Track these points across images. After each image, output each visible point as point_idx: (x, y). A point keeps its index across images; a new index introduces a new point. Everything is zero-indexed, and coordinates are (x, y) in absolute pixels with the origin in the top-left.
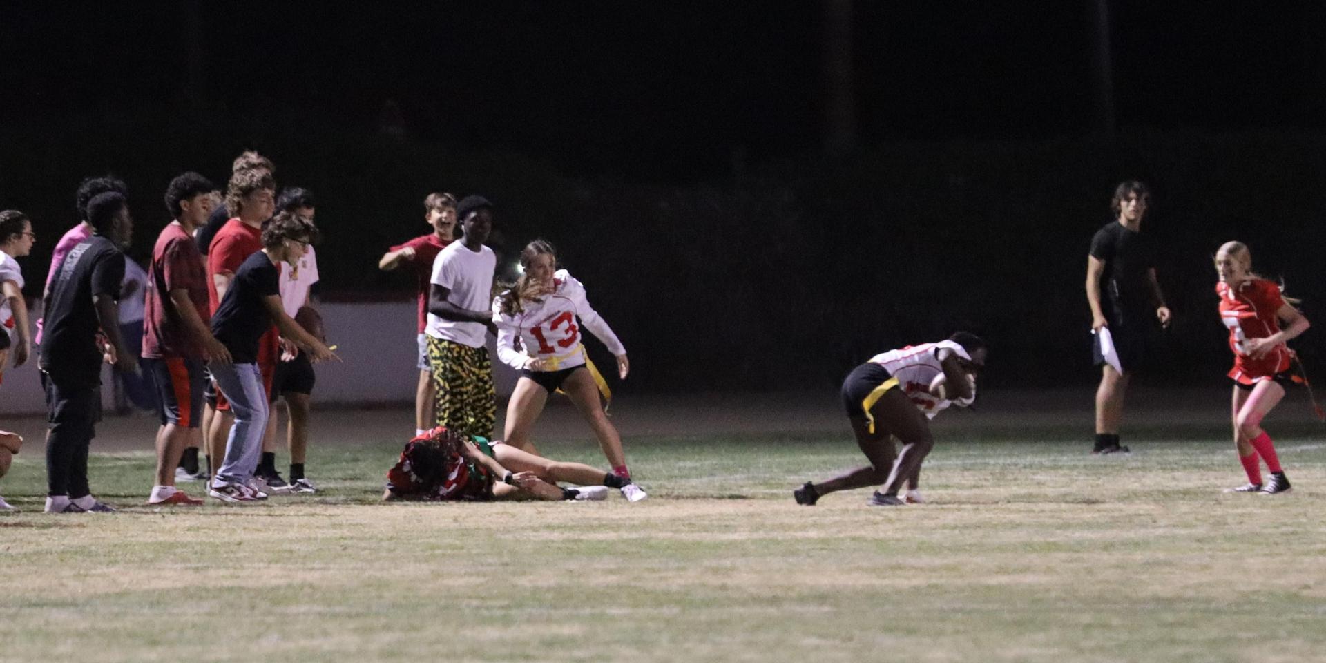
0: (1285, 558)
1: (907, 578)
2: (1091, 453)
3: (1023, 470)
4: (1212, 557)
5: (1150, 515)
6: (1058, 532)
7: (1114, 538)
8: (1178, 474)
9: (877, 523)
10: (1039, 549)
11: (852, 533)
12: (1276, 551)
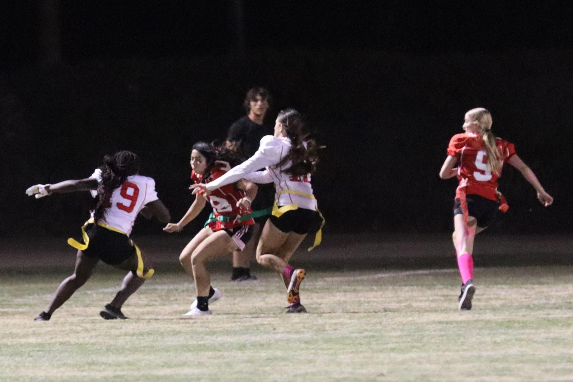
0: (367, 355)
1: (99, 371)
2: (230, 281)
3: (182, 293)
4: (315, 354)
5: (273, 325)
6: (207, 337)
7: (246, 341)
9: (78, 332)
10: (192, 349)
11: (60, 339)
12: (360, 350)
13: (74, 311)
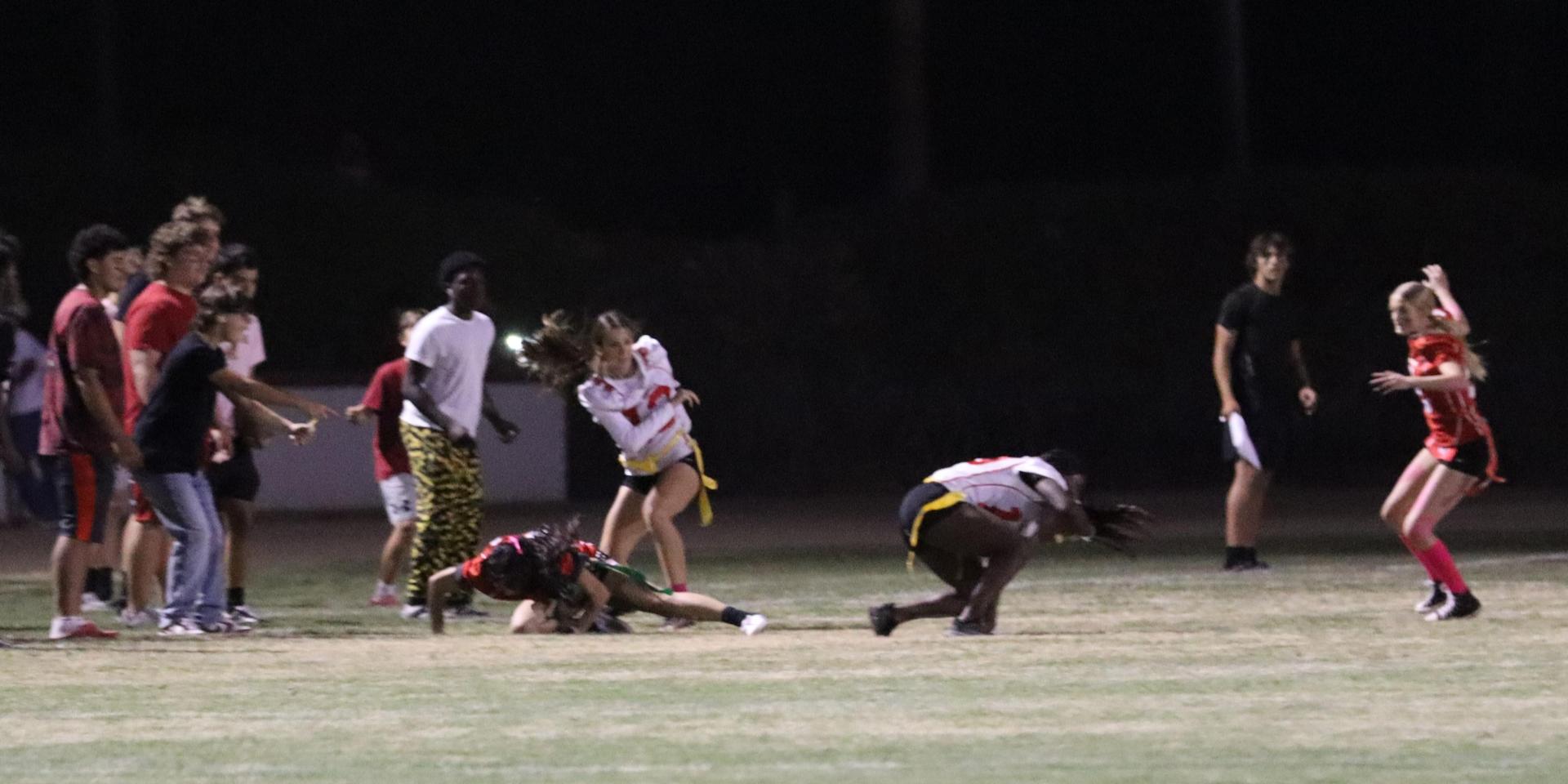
0: (1461, 700)
1: (993, 726)
3: (1136, 592)
4: (1369, 698)
5: (1296, 647)
6: (1181, 668)
7: (1250, 674)
8: (1329, 596)
10: (1155, 688)
11: (924, 670)
12: (1449, 691)
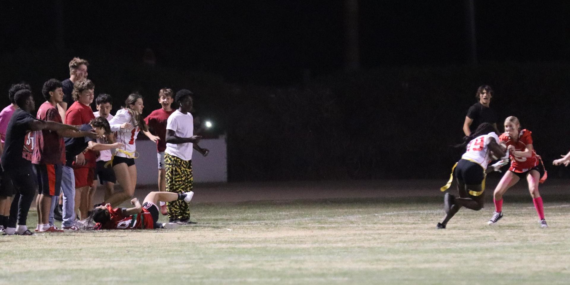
0: (555, 256)
1: (383, 265)
3: (436, 216)
4: (521, 255)
5: (494, 236)
6: (452, 244)
7: (477, 246)
9: (369, 240)
10: (443, 251)
11: (358, 244)
12: (550, 253)
13: (367, 227)
